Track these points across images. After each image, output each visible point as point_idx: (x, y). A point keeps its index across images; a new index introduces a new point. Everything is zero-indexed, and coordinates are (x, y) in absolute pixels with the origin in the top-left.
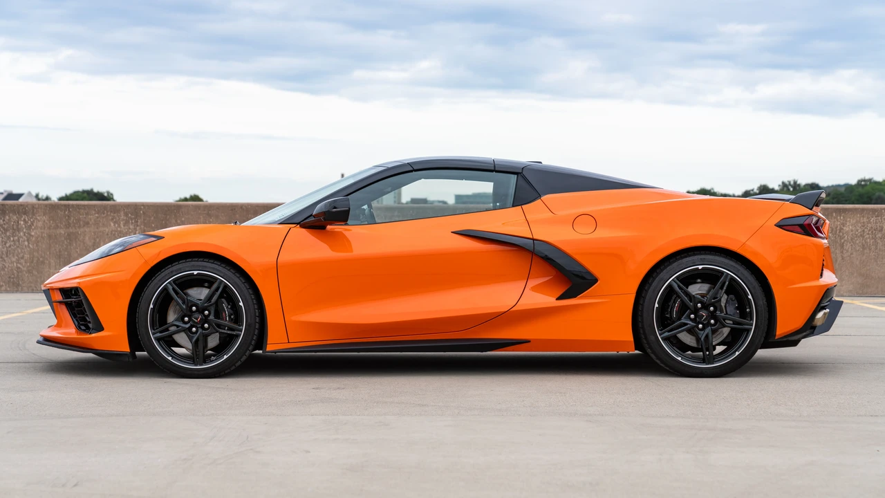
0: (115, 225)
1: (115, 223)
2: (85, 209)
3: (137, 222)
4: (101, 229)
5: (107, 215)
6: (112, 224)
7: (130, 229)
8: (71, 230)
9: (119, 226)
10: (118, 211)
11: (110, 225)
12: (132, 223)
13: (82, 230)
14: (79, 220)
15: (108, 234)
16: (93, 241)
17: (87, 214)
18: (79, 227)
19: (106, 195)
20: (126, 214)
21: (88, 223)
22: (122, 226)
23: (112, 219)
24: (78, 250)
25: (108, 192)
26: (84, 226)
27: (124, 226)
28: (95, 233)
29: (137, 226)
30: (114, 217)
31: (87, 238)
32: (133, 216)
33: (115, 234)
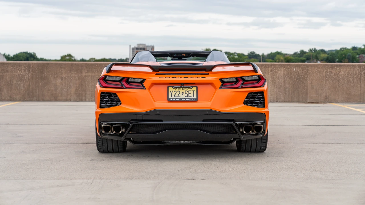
0: (20, 72)
1: (20, 71)
2: (6, 65)
3: (30, 70)
4: (14, 74)
5: (16, 67)
6: (19, 71)
9: (22, 72)
10: (21, 66)
11: (18, 72)
12: (27, 71)
13: (5, 74)
14: (4, 70)
15: (17, 76)
16: (10, 79)
17: (8, 67)
18: (4, 73)
19: (33, 54)
20: (25, 67)
22: (23, 72)
23: (19, 69)
24: (4, 83)
25: (34, 53)
26: (6, 72)
27: (24, 72)
28: (11, 75)
29: (30, 72)
31: (7, 78)
32: (28, 68)
33: (20, 76)
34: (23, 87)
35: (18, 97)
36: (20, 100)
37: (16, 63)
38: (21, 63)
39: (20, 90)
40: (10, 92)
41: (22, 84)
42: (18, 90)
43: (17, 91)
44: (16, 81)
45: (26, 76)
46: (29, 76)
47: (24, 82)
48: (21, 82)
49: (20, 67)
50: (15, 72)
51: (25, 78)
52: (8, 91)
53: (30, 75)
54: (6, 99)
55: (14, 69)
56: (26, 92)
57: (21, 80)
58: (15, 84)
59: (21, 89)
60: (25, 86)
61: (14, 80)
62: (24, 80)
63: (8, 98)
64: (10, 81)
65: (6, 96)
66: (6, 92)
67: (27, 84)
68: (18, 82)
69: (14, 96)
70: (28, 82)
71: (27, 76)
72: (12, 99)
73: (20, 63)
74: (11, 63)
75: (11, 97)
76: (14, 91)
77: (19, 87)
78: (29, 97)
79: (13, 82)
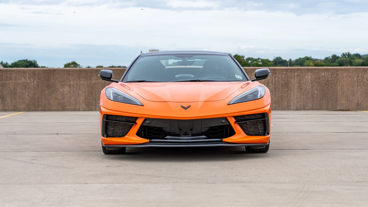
0: (24, 79)
1: (24, 78)
2: (10, 72)
3: (35, 78)
4: (18, 81)
5: (21, 75)
6: (23, 79)
7: (31, 81)
8: (3, 82)
9: (26, 80)
10: (26, 73)
11: (22, 79)
12: (32, 78)
13: (8, 82)
14: (7, 77)
15: (21, 84)
16: (14, 87)
17: (11, 74)
18: (7, 80)
20: (29, 74)
21: (11, 79)
22: (27, 80)
23: (23, 77)
24: (7, 91)
26: (10, 80)
27: (29, 80)
28: (14, 83)
29: (35, 79)
30: (23, 75)
31: (11, 86)
32: (33, 75)
33: (24, 84)
34: (28, 96)
35: (23, 106)
36: (24, 110)
37: (20, 70)
38: (26, 70)
39: (25, 99)
40: (14, 102)
41: (27, 93)
42: (22, 99)
43: (21, 100)
44: (20, 89)
45: (30, 84)
46: (34, 83)
47: (28, 90)
48: (26, 91)
49: (24, 74)
50: (19, 79)
51: (30, 86)
52: (12, 100)
53: (35, 83)
54: (10, 109)
55: (19, 76)
56: (31, 101)
57: (25, 88)
58: (19, 92)
59: (26, 98)
60: (30, 95)
61: (18, 88)
62: (29, 88)
63: (12, 108)
64: (14, 89)
65: (10, 105)
66: (9, 101)
67: (32, 92)
68: (22, 90)
69: (19, 106)
70: (33, 90)
71: (32, 84)
72: (16, 109)
73: (24, 70)
74: (14, 70)
75: (14, 107)
76: (18, 101)
77: (23, 96)
78: (35, 106)
79: (17, 91)
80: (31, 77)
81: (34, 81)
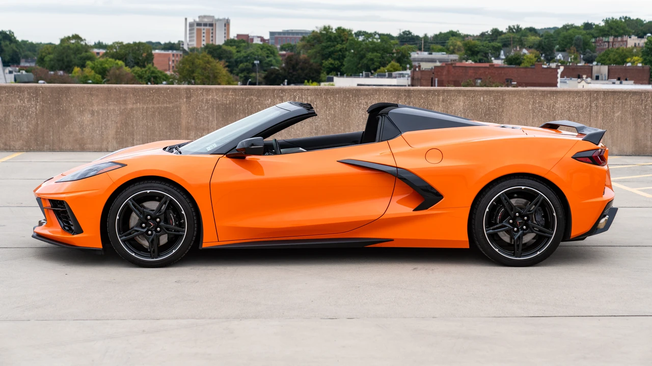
0: (20, 102)
1: (21, 100)
3: (37, 99)
4: (11, 105)
6: (19, 101)
7: (32, 104)
9: (24, 102)
10: (23, 91)
11: (17, 102)
12: (34, 100)
15: (15, 109)
16: (4, 113)
20: (29, 94)
23: (19, 97)
27: (28, 102)
28: (5, 107)
29: (38, 102)
30: (20, 95)
32: (34, 95)
33: (20, 109)
34: (27, 128)
35: (18, 144)
36: (21, 150)
37: (15, 87)
38: (24, 87)
39: (22, 132)
40: (4, 136)
41: (25, 122)
42: (18, 132)
43: (16, 133)
44: (15, 117)
45: (31, 110)
46: (36, 108)
47: (27, 119)
48: (23, 120)
50: (12, 102)
51: (31, 112)
53: (38, 107)
55: (11, 95)
56: (31, 135)
57: (22, 116)
58: (13, 122)
59: (24, 132)
60: (30, 126)
61: (11, 115)
62: (28, 116)
64: (5, 117)
67: (33, 122)
68: (18, 118)
69: (12, 143)
70: (34, 119)
72: (8, 148)
73: (20, 87)
74: (5, 88)
75: (5, 144)
76: (11, 134)
77: (19, 127)
78: (37, 143)
79: (9, 119)
80: (31, 99)
81: (36, 105)
